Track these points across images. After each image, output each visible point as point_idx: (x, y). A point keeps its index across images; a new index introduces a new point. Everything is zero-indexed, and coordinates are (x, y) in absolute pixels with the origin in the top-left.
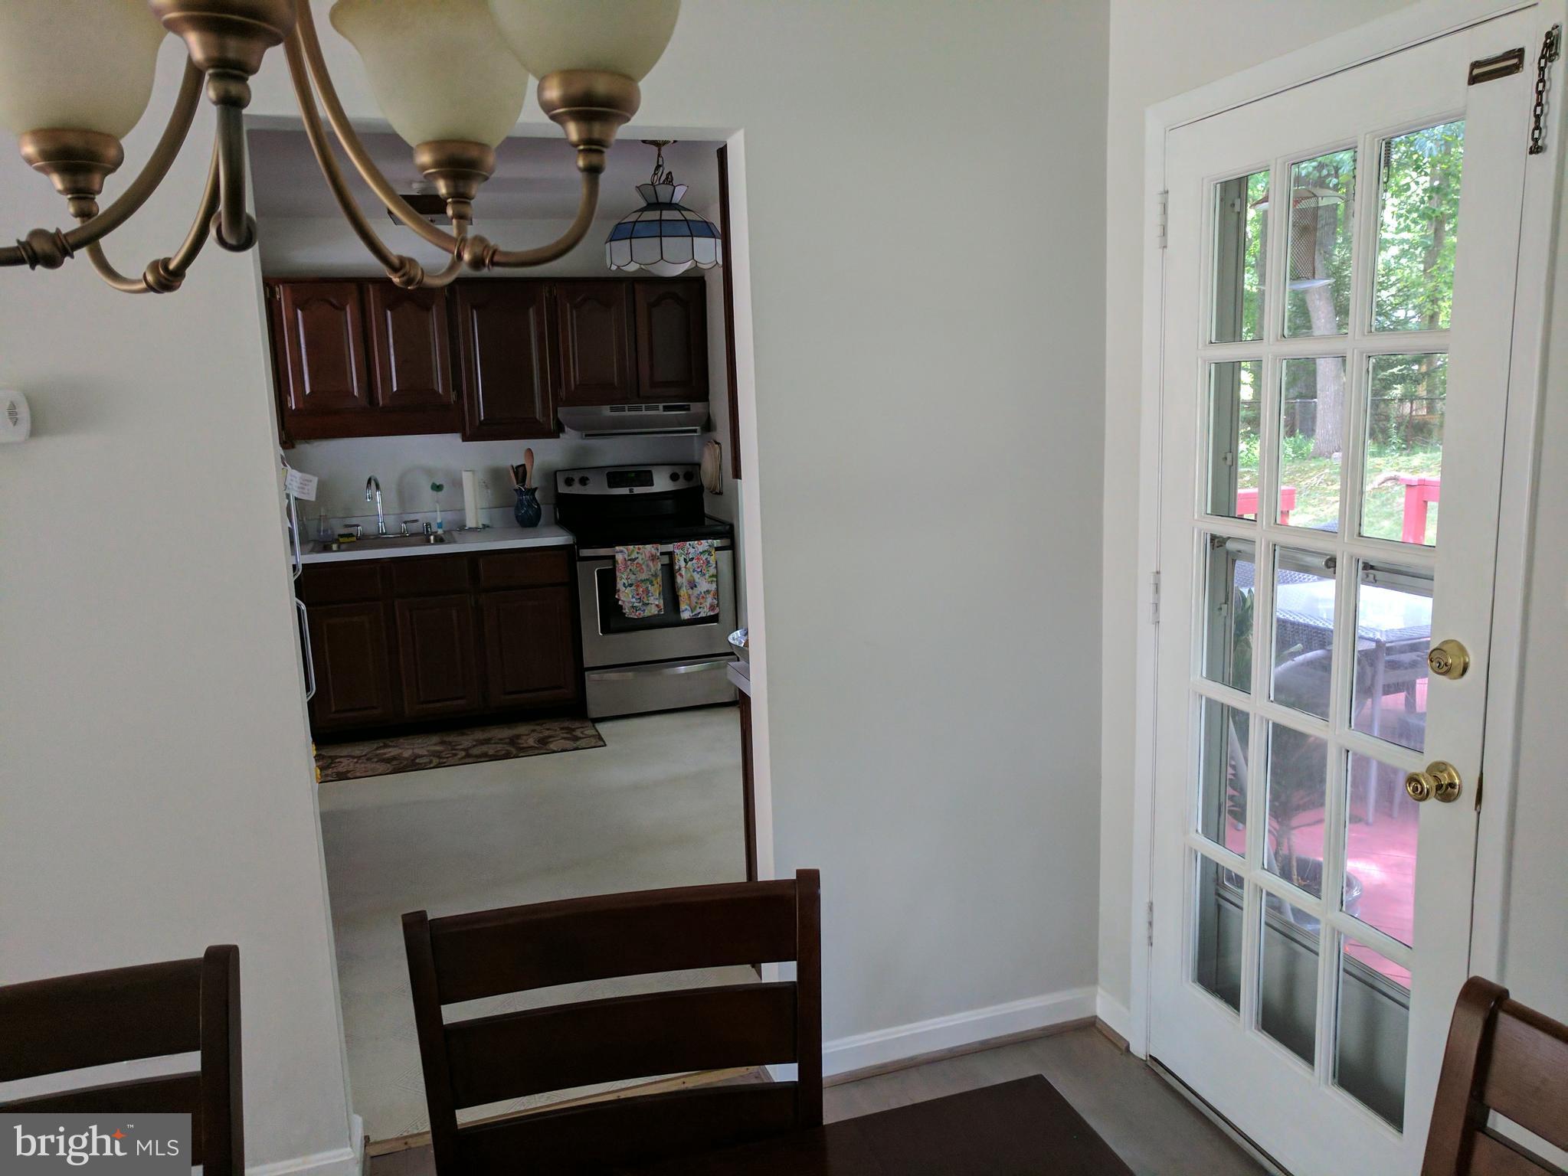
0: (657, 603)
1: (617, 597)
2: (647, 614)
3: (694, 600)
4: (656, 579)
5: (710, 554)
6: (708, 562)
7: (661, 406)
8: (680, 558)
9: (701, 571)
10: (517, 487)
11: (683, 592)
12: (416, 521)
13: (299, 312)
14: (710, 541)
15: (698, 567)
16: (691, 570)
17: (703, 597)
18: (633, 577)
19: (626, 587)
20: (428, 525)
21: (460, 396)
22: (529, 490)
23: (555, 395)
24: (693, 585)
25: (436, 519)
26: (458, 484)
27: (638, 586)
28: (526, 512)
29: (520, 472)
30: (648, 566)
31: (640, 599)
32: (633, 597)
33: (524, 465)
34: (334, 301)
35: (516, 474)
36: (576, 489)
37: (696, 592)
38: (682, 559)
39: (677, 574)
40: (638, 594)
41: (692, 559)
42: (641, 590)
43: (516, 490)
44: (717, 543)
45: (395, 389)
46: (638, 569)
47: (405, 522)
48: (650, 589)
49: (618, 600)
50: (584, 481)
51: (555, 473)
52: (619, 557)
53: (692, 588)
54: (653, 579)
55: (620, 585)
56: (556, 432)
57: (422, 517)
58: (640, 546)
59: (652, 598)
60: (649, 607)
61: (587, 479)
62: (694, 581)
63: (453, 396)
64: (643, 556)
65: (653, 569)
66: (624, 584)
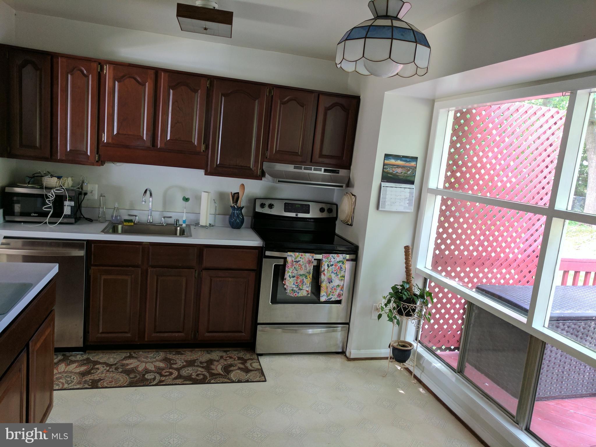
0: (307, 290)
1: (284, 283)
2: (300, 295)
3: (329, 290)
4: (309, 275)
5: (343, 263)
6: (341, 268)
7: (323, 169)
8: (325, 264)
9: (336, 273)
10: (233, 205)
11: (324, 285)
12: (170, 217)
13: (117, 83)
14: (344, 255)
15: (335, 271)
16: (331, 272)
17: (335, 289)
18: (296, 272)
19: (290, 278)
20: (177, 221)
21: (207, 147)
22: (239, 208)
23: (263, 154)
24: (330, 281)
25: (183, 217)
26: (198, 198)
27: (298, 278)
28: (235, 220)
29: (236, 197)
30: (305, 266)
31: (298, 286)
32: (294, 284)
33: (238, 193)
34: (139, 79)
35: (233, 198)
36: (266, 211)
37: (332, 285)
38: (326, 265)
39: (322, 273)
40: (297, 283)
41: (332, 265)
42: (299, 280)
43: (231, 207)
44: (348, 257)
45: (169, 138)
46: (299, 268)
47: (164, 217)
48: (304, 280)
49: (284, 285)
50: (271, 206)
51: (255, 200)
52: (289, 259)
53: (329, 283)
54: (308, 274)
55: (287, 276)
56: (260, 176)
57: (175, 216)
58: (302, 254)
59: (305, 286)
60: (302, 291)
61: (273, 205)
62: (331, 278)
63: (203, 147)
64: (304, 260)
65: (308, 269)
66: (290, 276)
